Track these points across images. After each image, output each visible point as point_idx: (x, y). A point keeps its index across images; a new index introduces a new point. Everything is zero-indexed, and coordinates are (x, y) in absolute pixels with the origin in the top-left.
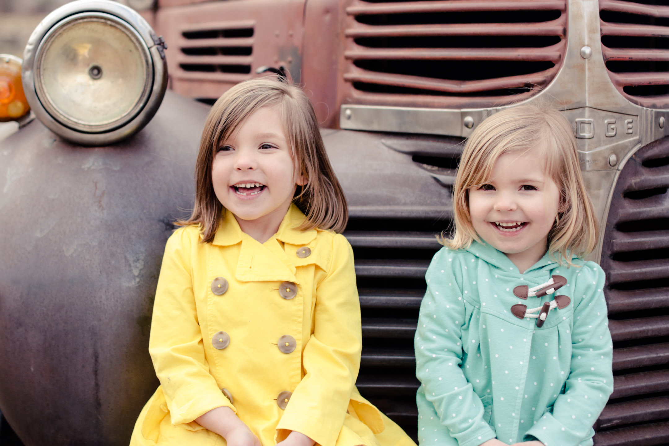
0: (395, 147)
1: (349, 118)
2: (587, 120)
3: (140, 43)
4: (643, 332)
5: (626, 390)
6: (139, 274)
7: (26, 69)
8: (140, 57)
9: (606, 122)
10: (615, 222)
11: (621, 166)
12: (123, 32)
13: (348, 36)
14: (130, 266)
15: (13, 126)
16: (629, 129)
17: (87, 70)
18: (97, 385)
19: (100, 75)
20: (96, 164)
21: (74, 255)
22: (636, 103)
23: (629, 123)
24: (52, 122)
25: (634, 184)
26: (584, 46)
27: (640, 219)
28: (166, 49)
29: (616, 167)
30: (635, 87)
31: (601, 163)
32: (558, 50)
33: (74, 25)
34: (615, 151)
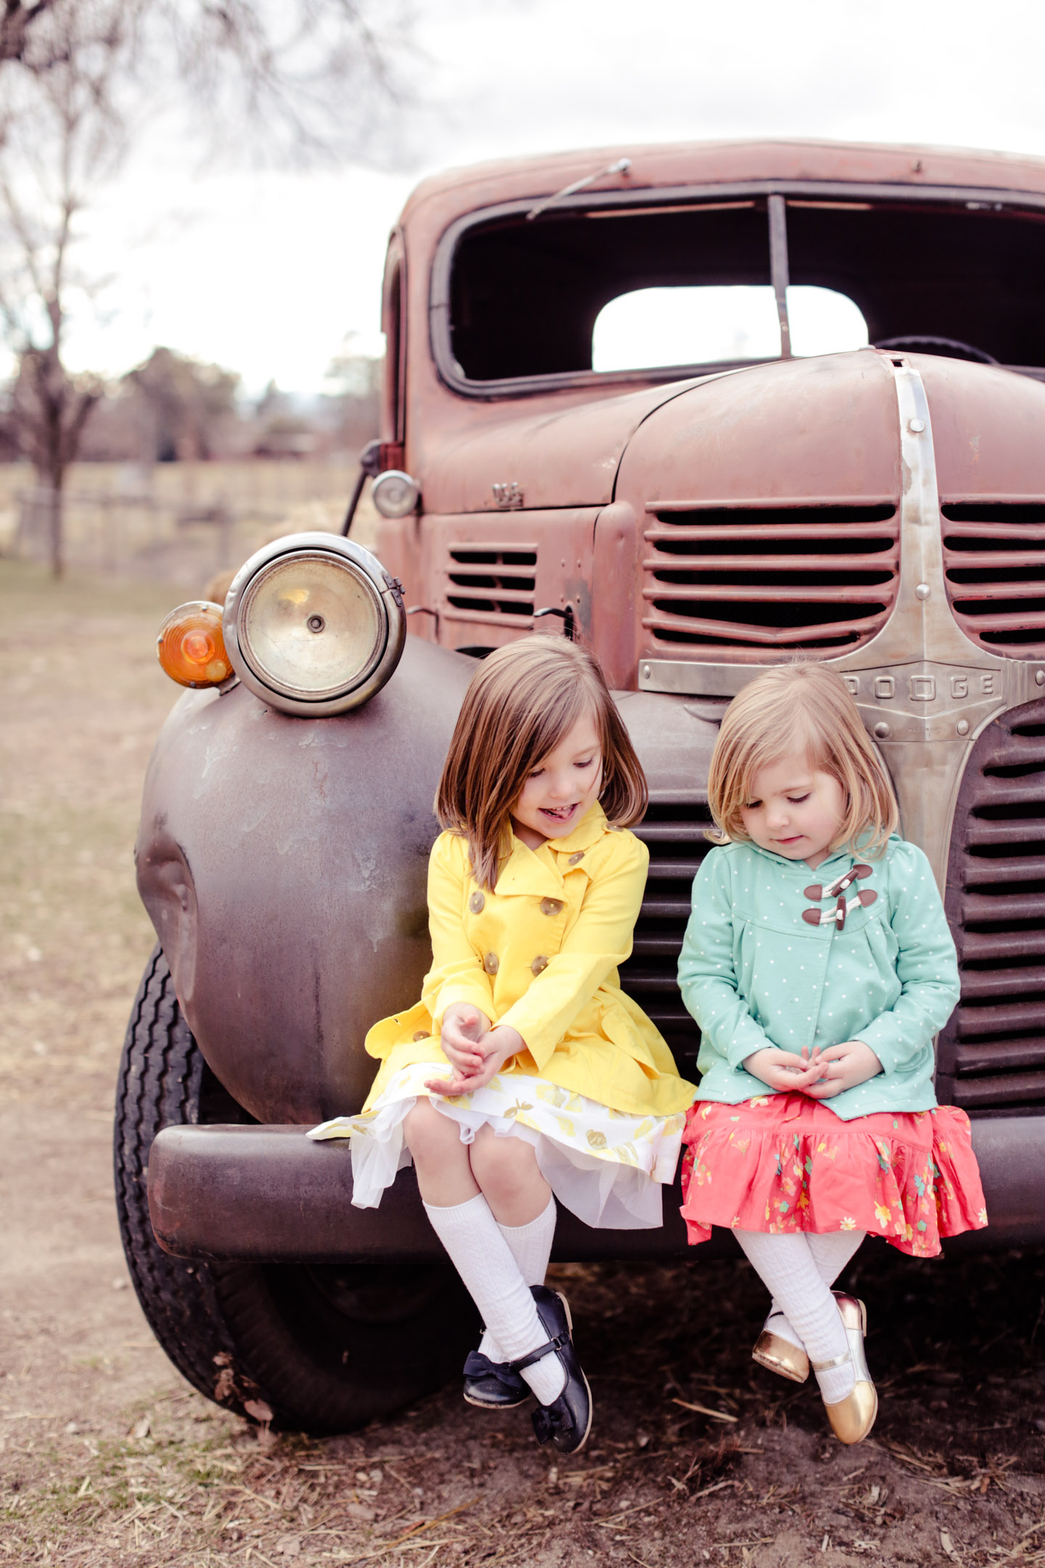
0: (700, 713)
1: (648, 676)
2: (925, 677)
3: (370, 588)
4: (1016, 948)
5: (993, 1024)
6: (370, 876)
7: (228, 622)
8: (371, 604)
9: (952, 678)
10: (970, 806)
11: (976, 735)
12: (349, 573)
13: (646, 569)
14: (359, 866)
15: (213, 693)
16: (986, 687)
17: (305, 621)
18: (318, 1013)
19: (321, 628)
20: (317, 740)
21: (290, 853)
22: (1000, 654)
23: (986, 680)
24: (260, 687)
25: (997, 759)
26: (921, 583)
27: (1007, 803)
28: (403, 593)
29: (968, 737)
30: (998, 633)
31: (946, 731)
32: (889, 590)
33: (287, 566)
34: (964, 716)
